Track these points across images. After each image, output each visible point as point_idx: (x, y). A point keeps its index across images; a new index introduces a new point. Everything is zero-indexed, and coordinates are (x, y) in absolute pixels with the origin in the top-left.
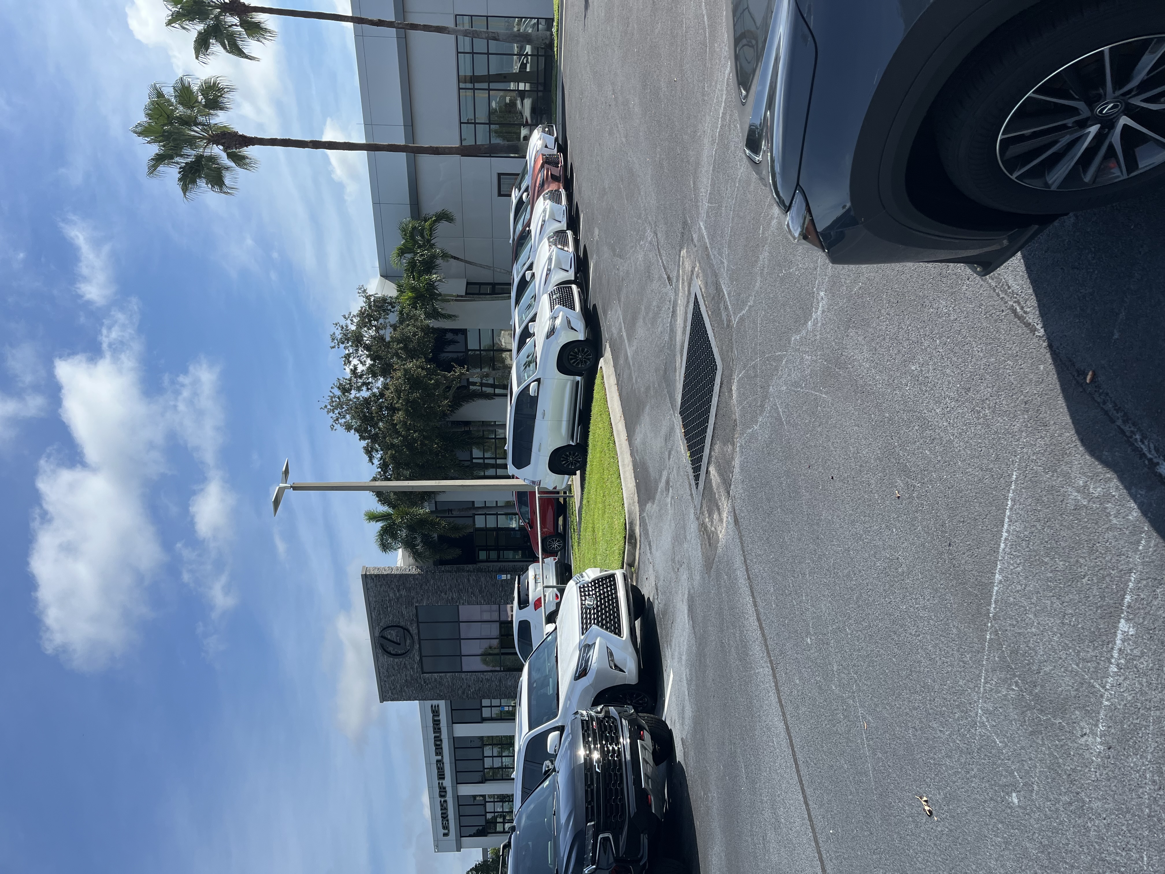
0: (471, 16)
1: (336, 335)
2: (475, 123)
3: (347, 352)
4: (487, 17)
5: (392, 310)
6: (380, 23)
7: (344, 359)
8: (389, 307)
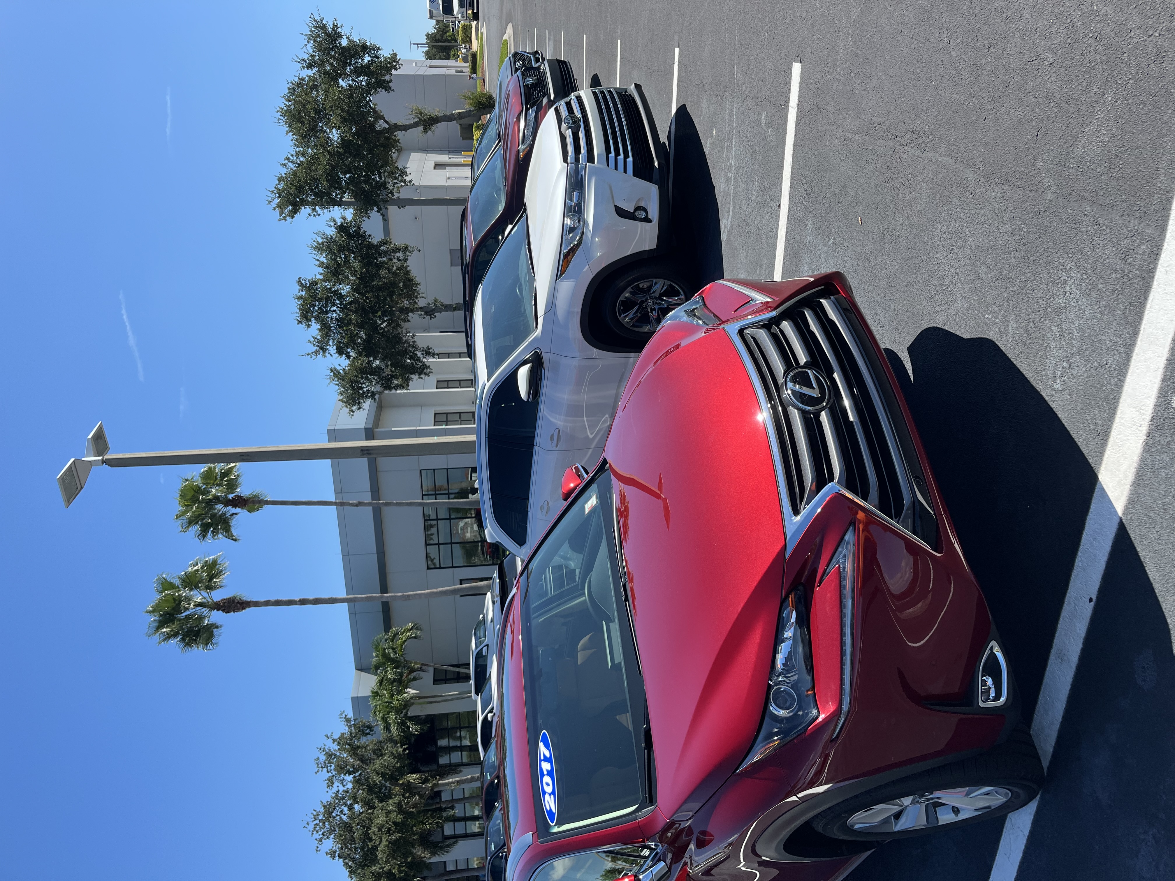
0: (434, 470)
1: (320, 759)
2: (439, 544)
3: (330, 774)
4: (447, 469)
5: (371, 733)
6: (360, 504)
7: (327, 781)
8: (368, 731)
